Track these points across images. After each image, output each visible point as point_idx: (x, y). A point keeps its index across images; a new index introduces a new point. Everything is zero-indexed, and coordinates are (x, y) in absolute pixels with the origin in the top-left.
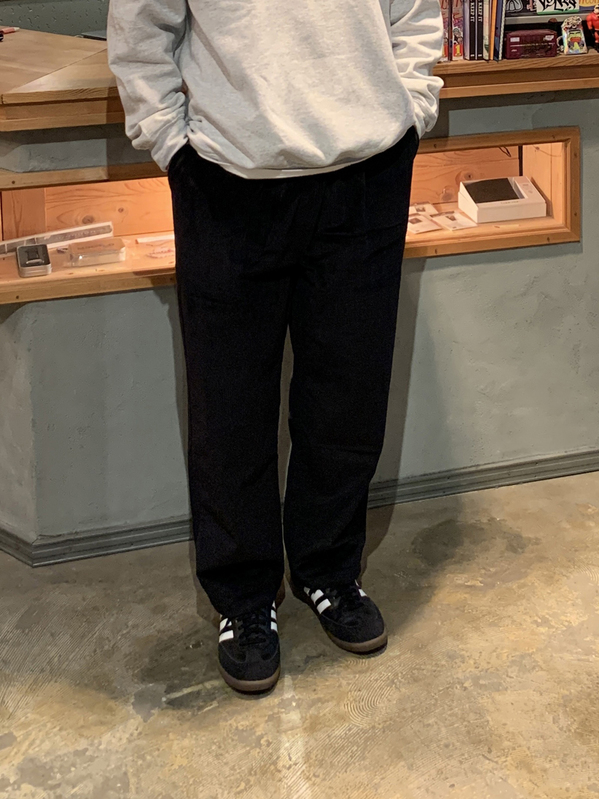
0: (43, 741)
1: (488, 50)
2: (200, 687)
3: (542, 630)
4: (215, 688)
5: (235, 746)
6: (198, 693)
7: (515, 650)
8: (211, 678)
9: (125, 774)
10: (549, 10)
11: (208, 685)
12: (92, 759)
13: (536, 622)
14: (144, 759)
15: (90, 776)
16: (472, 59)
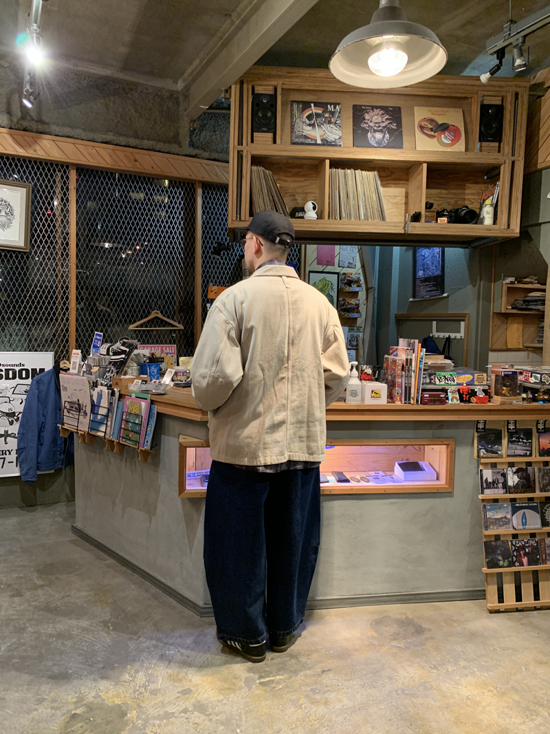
0: (204, 694)
1: (413, 399)
2: (274, 678)
3: (434, 671)
4: (280, 679)
5: (290, 707)
6: (272, 681)
7: (422, 679)
8: (279, 675)
9: (240, 713)
10: (441, 383)
11: (278, 677)
12: (225, 704)
13: (431, 667)
14: (249, 708)
15: (224, 712)
16: (405, 403)
